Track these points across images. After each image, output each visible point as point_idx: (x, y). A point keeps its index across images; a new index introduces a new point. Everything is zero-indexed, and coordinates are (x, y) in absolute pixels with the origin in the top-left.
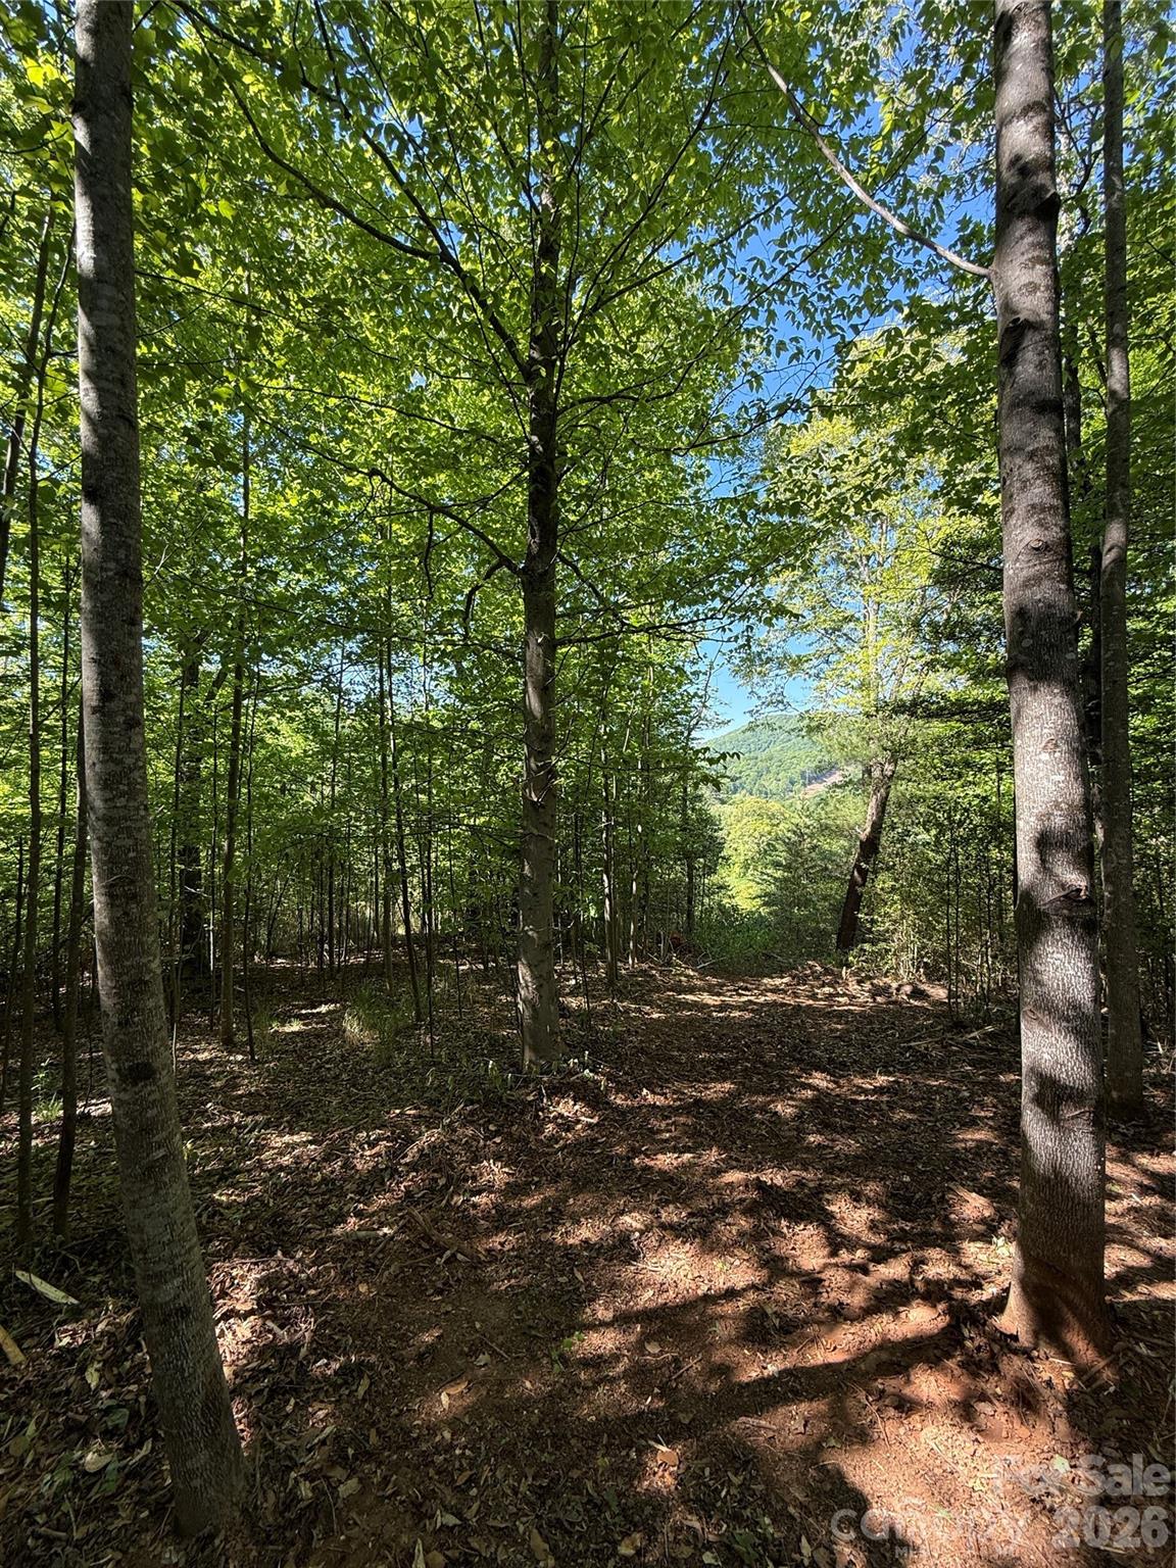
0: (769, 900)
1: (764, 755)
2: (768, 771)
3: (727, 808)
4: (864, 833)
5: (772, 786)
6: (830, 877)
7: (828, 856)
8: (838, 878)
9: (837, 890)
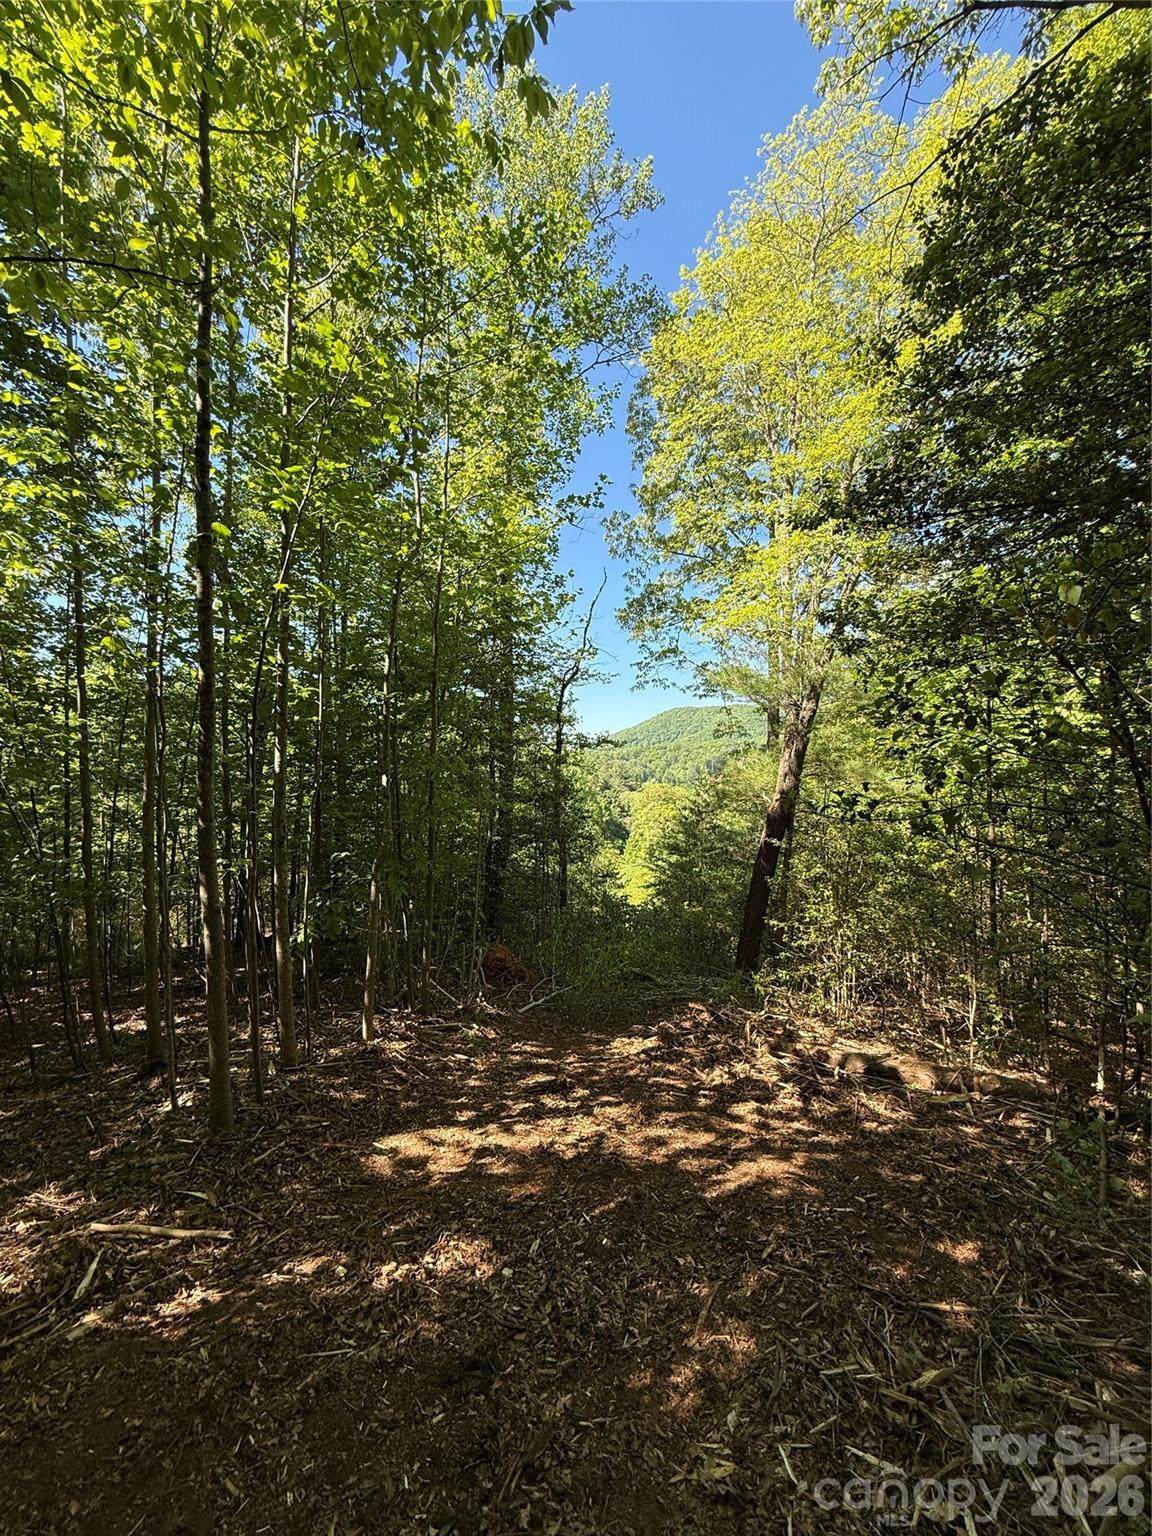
0: (662, 889)
1: (671, 745)
2: (677, 761)
3: (635, 795)
4: (772, 801)
5: (680, 775)
6: (731, 861)
7: (728, 837)
8: (740, 863)
9: (736, 878)
